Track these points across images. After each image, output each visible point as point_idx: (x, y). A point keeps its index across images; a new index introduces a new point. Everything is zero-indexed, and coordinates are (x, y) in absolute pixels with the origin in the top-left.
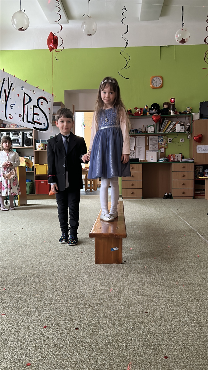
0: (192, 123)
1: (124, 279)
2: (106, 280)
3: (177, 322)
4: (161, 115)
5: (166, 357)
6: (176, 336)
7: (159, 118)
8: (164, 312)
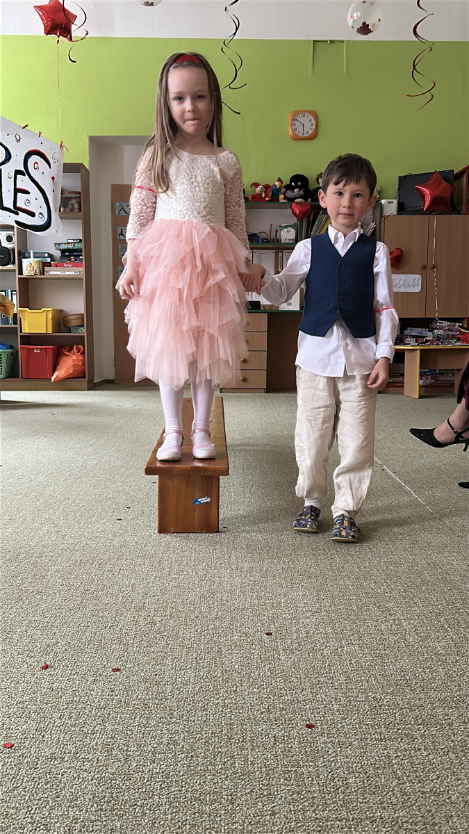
0: (380, 223)
1: (221, 564)
2: (182, 567)
3: (335, 653)
4: (312, 201)
5: (310, 726)
6: (332, 683)
7: (308, 210)
8: (308, 632)
